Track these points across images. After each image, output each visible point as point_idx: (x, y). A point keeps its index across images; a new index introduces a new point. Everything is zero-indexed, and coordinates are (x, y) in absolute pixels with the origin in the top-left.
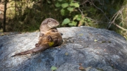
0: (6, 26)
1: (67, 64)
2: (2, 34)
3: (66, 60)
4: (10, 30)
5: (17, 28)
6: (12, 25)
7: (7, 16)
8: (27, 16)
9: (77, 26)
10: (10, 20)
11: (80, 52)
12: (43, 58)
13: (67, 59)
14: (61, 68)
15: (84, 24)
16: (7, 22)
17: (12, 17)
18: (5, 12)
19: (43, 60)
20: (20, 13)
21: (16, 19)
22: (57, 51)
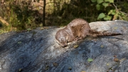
0: (46, 21)
1: (103, 56)
2: (42, 28)
3: (101, 52)
4: (50, 24)
5: (56, 22)
6: (51, 20)
7: (46, 11)
8: (65, 11)
9: (112, 20)
10: (49, 15)
11: (114, 45)
12: (80, 50)
13: (103, 51)
14: (97, 60)
15: (118, 18)
16: (46, 17)
17: (51, 12)
18: (44, 8)
19: (81, 52)
20: (59, 8)
21: (54, 14)
22: (93, 44)
